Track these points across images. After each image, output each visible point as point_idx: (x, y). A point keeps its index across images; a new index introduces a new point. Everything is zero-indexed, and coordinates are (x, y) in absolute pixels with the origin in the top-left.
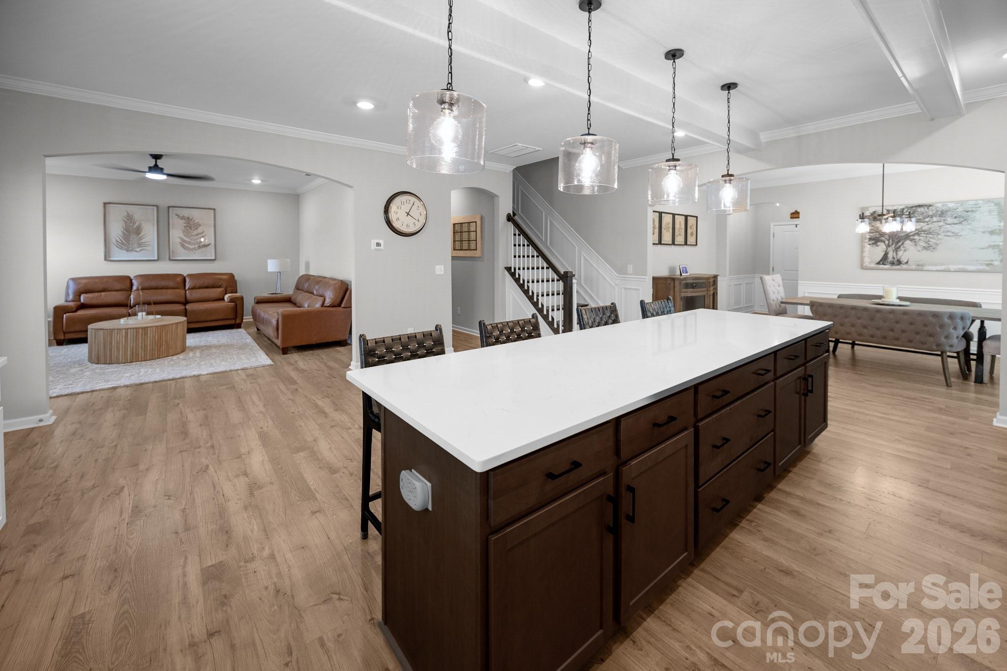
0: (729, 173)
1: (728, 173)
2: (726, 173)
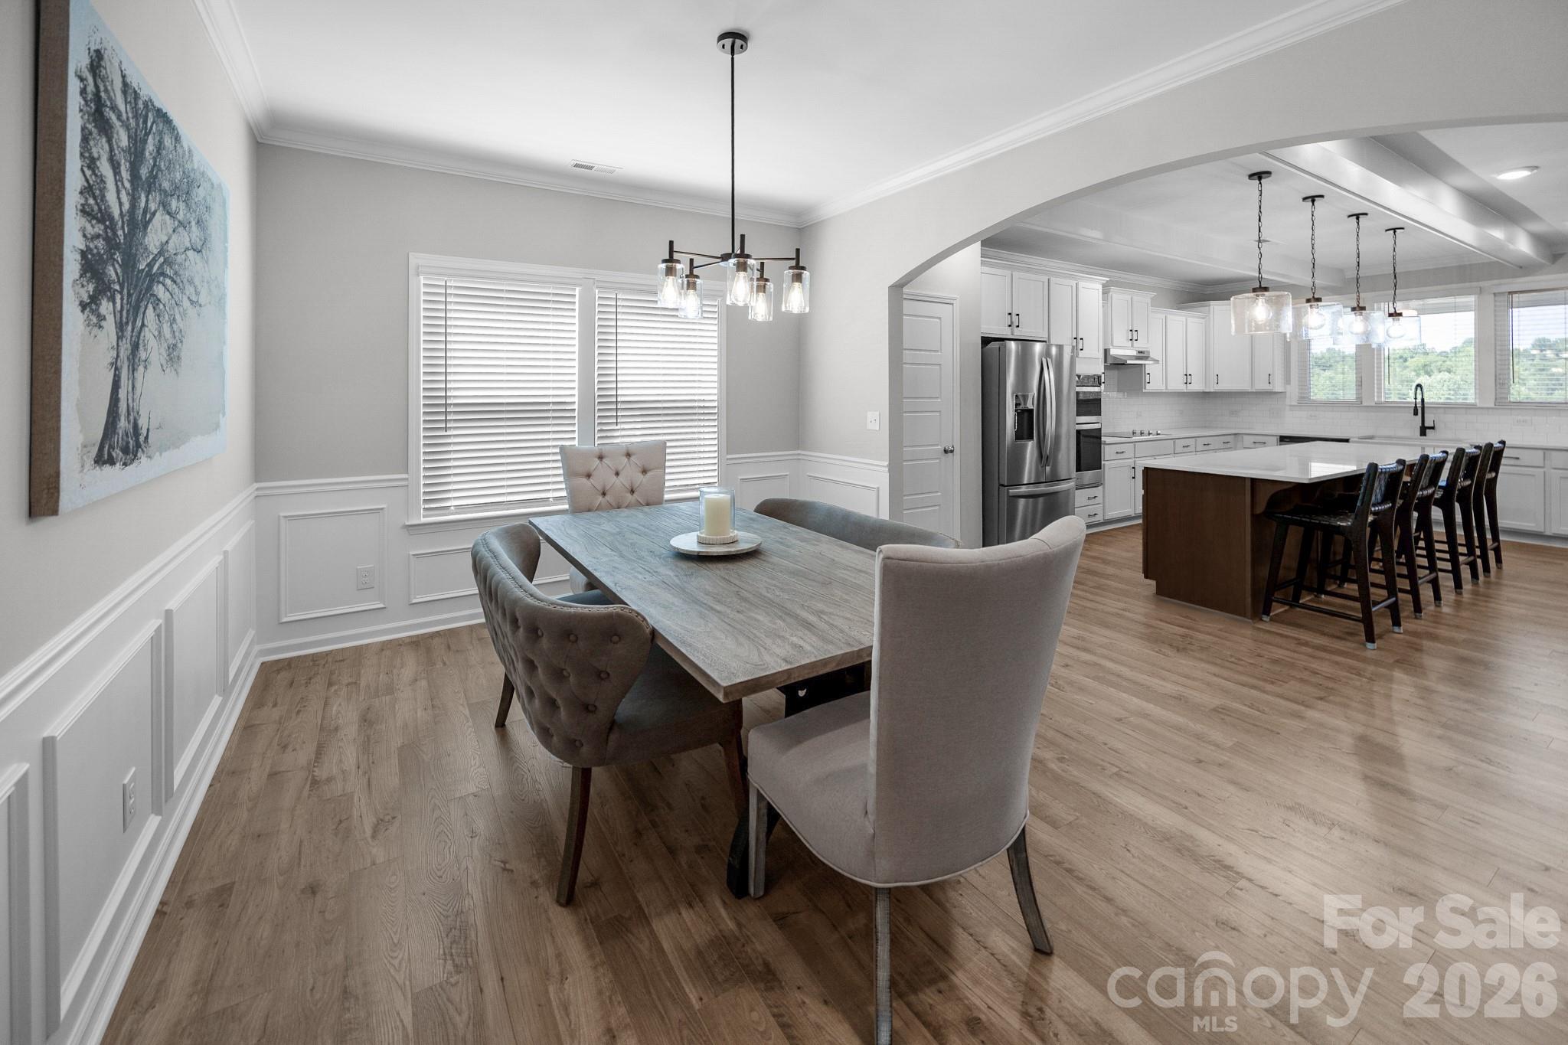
0: (1263, 286)
1: (1260, 286)
2: (1258, 286)
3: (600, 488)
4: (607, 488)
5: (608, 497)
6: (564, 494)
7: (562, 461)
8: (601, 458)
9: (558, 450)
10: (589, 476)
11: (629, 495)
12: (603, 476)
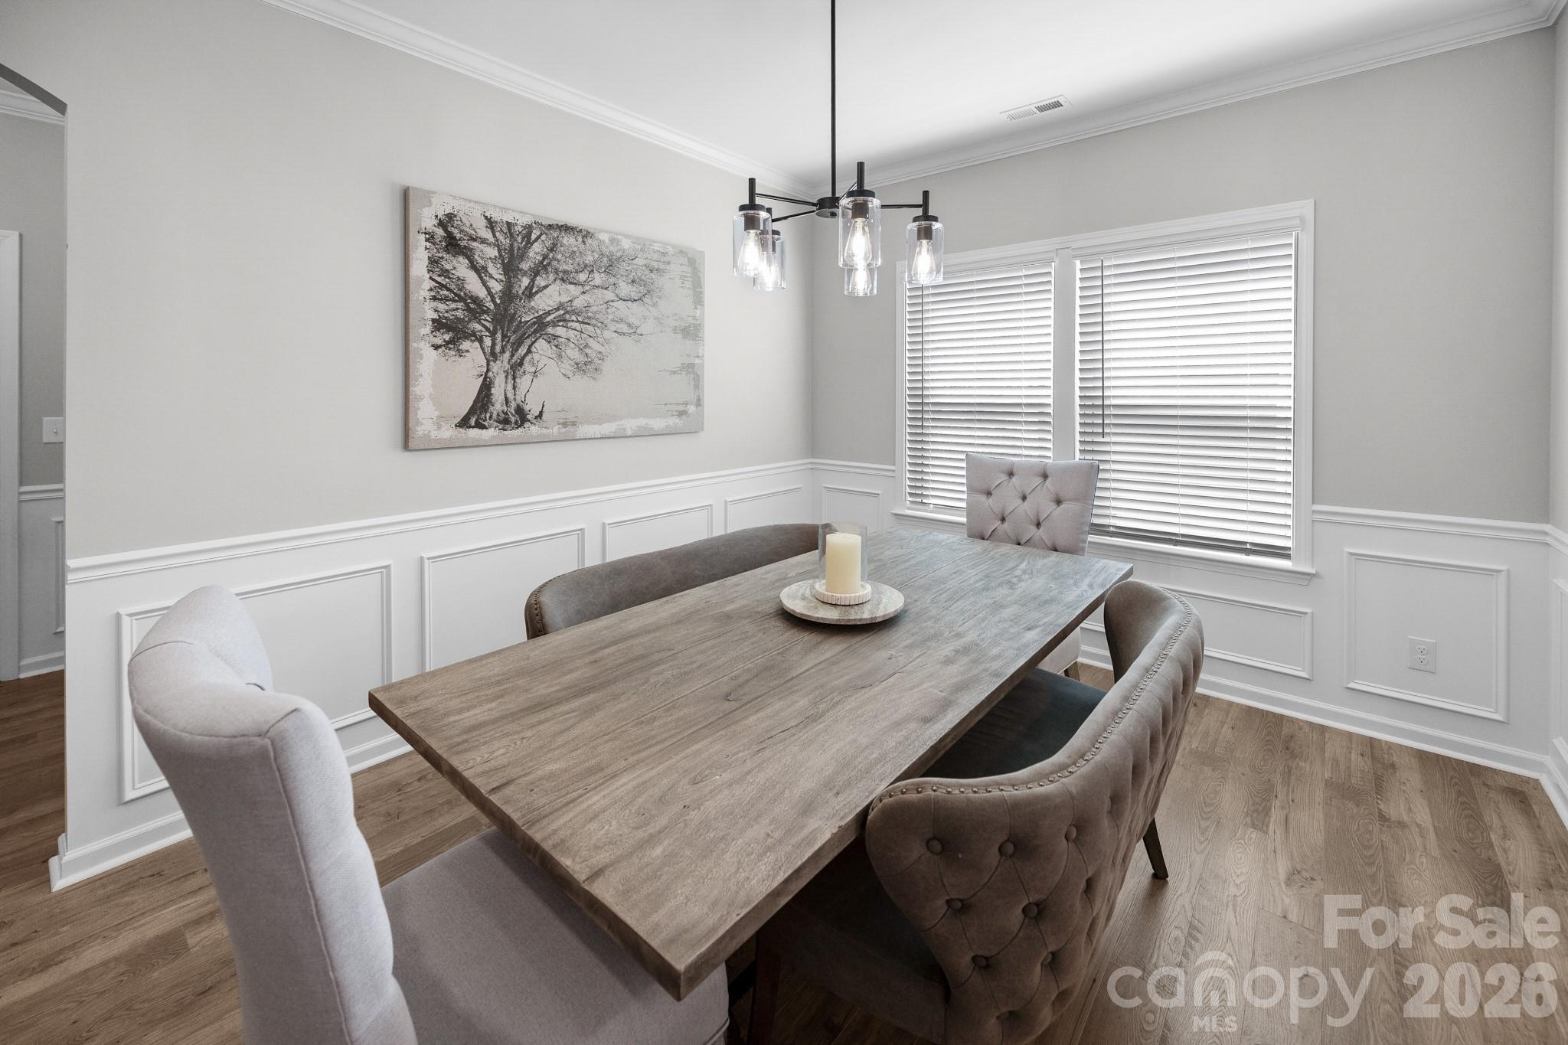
3: (997, 511)
4: (1007, 513)
5: (1006, 525)
6: (964, 505)
7: (968, 469)
8: (1011, 474)
9: (963, 457)
10: (989, 494)
11: (1033, 528)
12: (1007, 498)
